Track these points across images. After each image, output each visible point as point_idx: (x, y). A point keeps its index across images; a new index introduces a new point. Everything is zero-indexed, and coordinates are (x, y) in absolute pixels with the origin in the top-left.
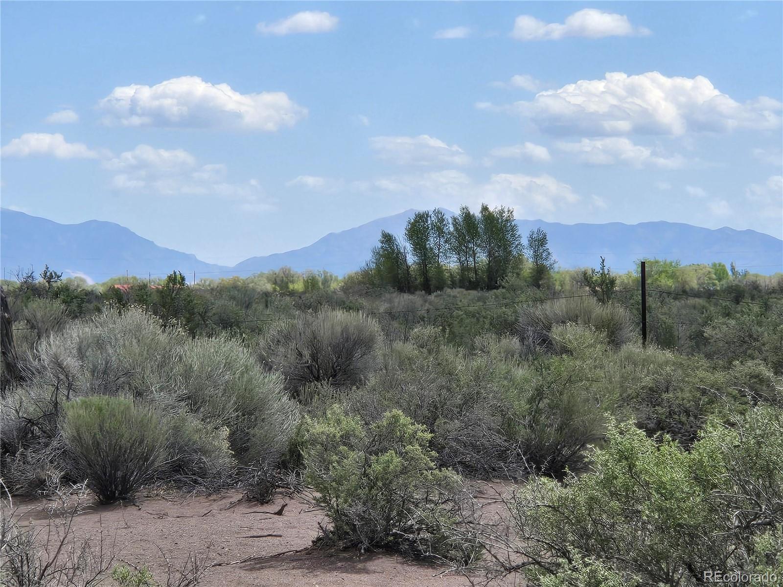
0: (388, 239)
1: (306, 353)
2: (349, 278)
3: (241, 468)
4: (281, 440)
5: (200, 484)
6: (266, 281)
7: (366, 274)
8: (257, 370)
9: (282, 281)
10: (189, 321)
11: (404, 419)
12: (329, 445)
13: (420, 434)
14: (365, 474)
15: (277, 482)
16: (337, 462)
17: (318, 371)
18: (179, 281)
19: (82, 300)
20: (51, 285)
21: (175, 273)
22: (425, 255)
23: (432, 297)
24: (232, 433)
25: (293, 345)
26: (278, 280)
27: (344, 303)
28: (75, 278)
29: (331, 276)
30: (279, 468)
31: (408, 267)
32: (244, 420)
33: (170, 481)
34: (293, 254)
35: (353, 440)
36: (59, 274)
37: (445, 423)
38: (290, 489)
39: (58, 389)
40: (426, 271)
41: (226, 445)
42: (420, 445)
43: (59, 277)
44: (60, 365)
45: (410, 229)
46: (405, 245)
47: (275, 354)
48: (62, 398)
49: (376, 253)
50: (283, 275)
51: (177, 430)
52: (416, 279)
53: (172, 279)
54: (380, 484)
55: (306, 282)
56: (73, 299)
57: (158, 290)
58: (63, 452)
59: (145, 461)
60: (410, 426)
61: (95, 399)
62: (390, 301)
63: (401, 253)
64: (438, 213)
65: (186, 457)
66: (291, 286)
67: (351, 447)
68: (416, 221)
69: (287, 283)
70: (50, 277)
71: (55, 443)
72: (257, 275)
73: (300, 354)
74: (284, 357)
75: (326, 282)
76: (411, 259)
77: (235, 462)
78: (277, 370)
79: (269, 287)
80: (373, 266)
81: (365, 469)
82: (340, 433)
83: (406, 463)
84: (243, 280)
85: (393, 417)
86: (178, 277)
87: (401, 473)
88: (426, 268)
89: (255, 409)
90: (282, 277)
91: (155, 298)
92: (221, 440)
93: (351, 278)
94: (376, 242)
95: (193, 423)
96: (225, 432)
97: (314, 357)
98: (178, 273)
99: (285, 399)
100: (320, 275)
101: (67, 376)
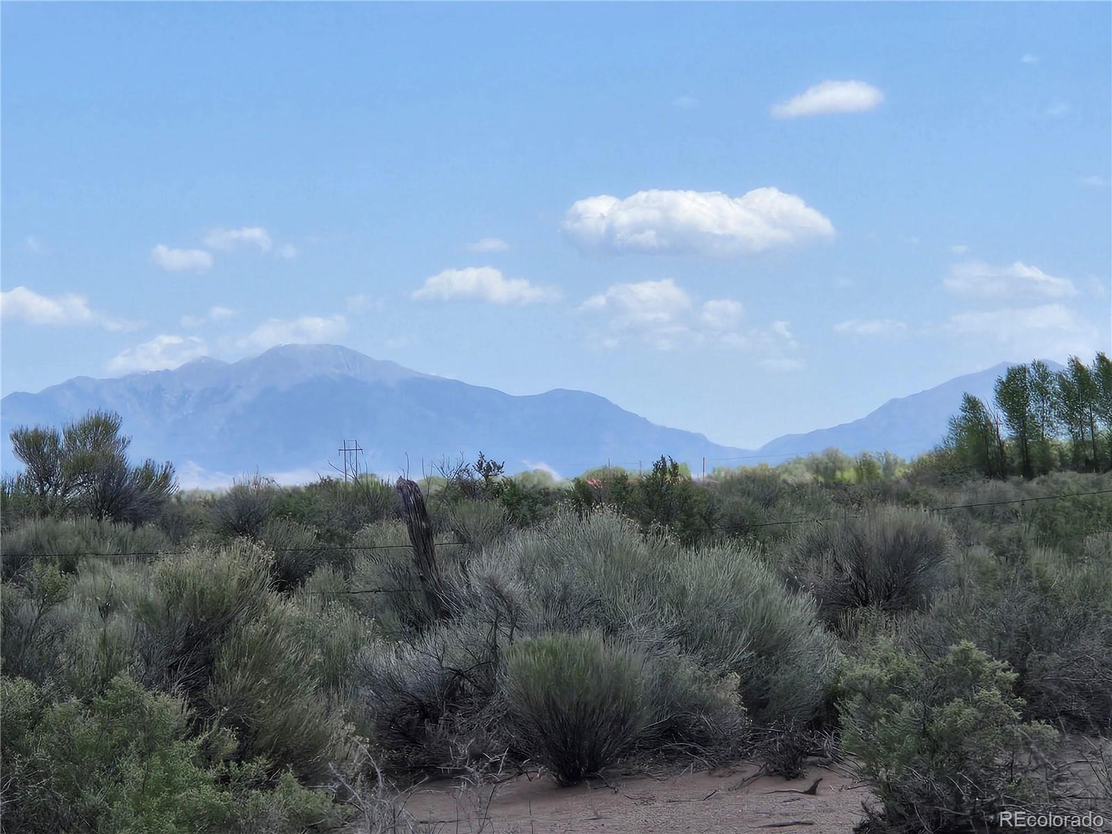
0: (972, 405)
1: (848, 567)
2: (919, 460)
3: (758, 731)
4: (813, 691)
5: (701, 754)
6: (804, 470)
7: (941, 456)
8: (777, 592)
9: (826, 468)
10: (686, 526)
11: (978, 654)
12: (872, 694)
13: (1000, 673)
14: (925, 733)
15: (808, 748)
16: (886, 718)
17: (866, 591)
18: (669, 470)
19: (535, 501)
20: (490, 480)
21: (663, 459)
22: (1024, 426)
23: (1033, 484)
24: (744, 683)
25: (828, 556)
26: (821, 467)
27: (908, 495)
28: (535, 471)
29: (895, 460)
30: (811, 728)
31: (1001, 444)
32: (761, 662)
33: (658, 751)
34: (841, 429)
35: (907, 686)
36: (499, 463)
37: (1040, 658)
38: (826, 757)
39: (496, 627)
40: (1026, 447)
41: (735, 699)
42: (1001, 689)
43: (499, 468)
44: (499, 593)
45: (1001, 391)
46: (996, 413)
47: (804, 569)
48: (502, 640)
49: (954, 425)
50: (827, 461)
51: (665, 679)
52: (1013, 461)
53: (660, 468)
54: (946, 746)
55: (858, 470)
56: (521, 499)
57: (641, 484)
58: (505, 716)
59: (621, 724)
60: (986, 663)
61: (547, 638)
62: (975, 491)
63: (991, 425)
64: (1039, 366)
65: (680, 718)
66: (838, 474)
67: (905, 696)
68: (1009, 380)
69: (834, 471)
70: (488, 469)
71: (494, 702)
72: (791, 460)
73: (839, 569)
74: (819, 573)
75: (888, 467)
76: (1005, 433)
77: (749, 722)
78: (806, 590)
79: (808, 477)
80: (953, 444)
81: (924, 725)
82: (888, 676)
83: (980, 716)
84: (772, 469)
85: (963, 651)
86: (669, 464)
87: (975, 729)
88: (1026, 443)
89: (776, 647)
90: (827, 463)
91: (638, 495)
92: (729, 692)
93: (921, 461)
94: (956, 410)
95: (688, 669)
96: (735, 679)
97: (859, 572)
98: (667, 459)
99: (818, 631)
100: (881, 459)
101: (509, 609)
